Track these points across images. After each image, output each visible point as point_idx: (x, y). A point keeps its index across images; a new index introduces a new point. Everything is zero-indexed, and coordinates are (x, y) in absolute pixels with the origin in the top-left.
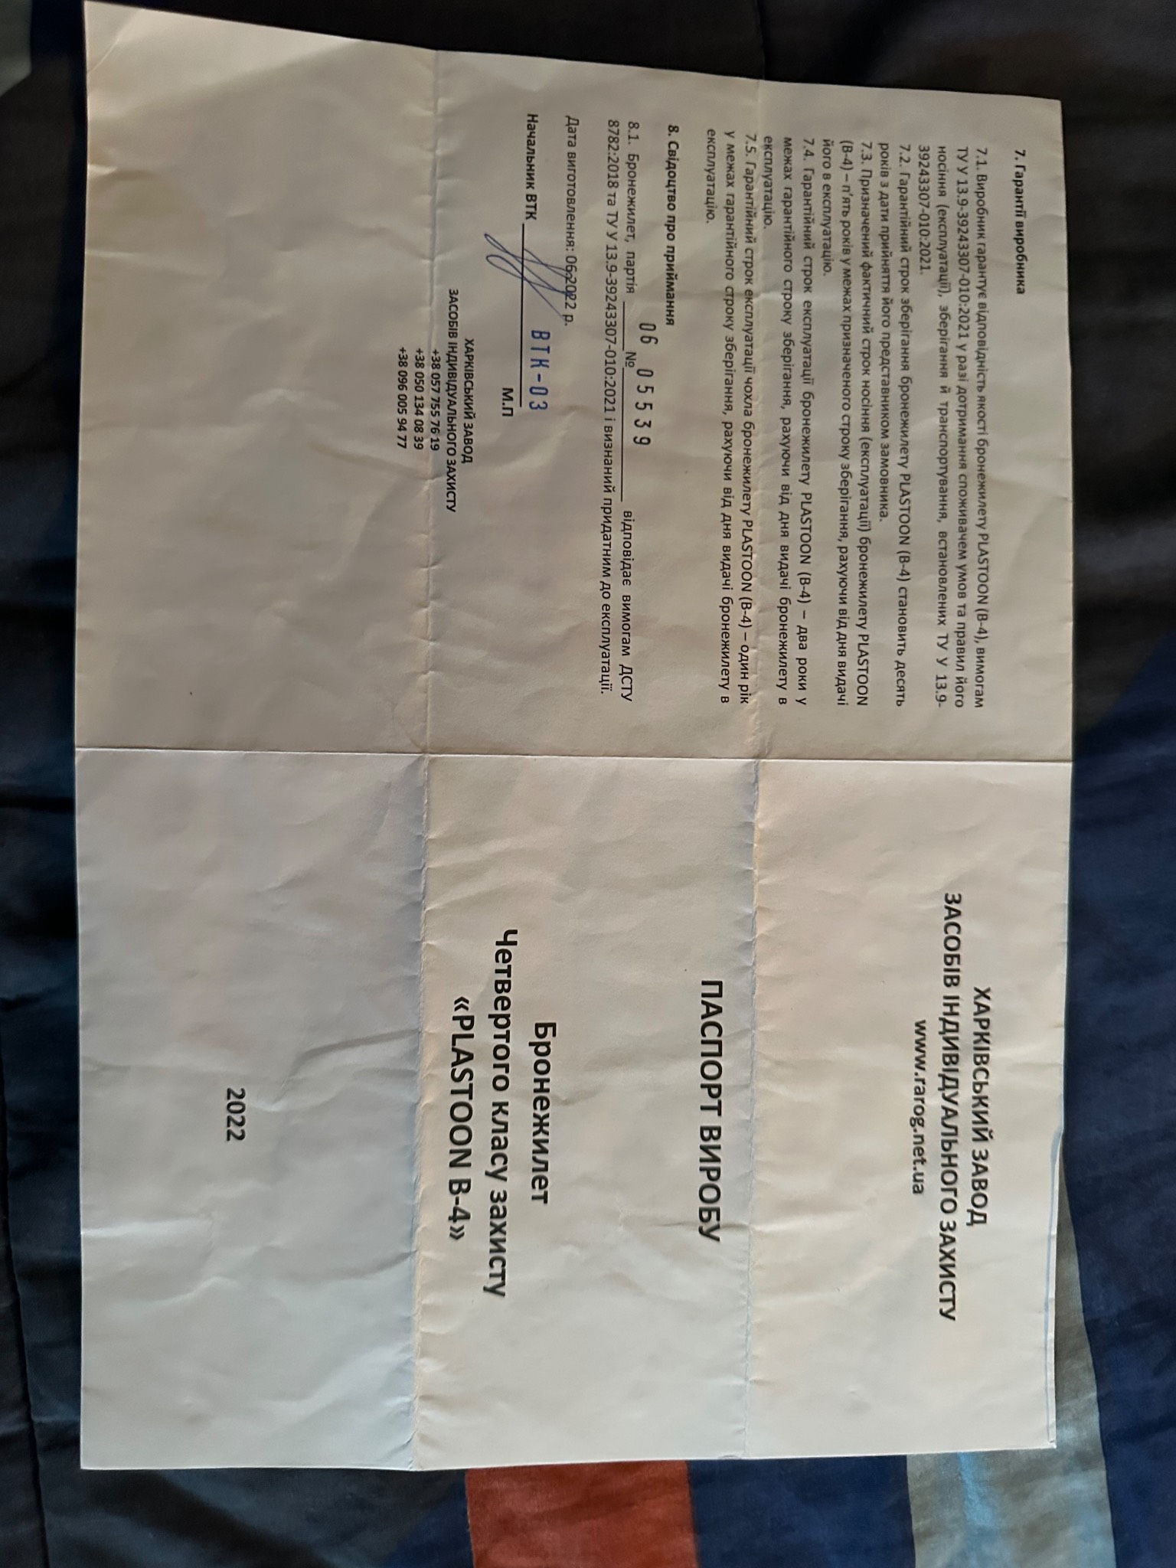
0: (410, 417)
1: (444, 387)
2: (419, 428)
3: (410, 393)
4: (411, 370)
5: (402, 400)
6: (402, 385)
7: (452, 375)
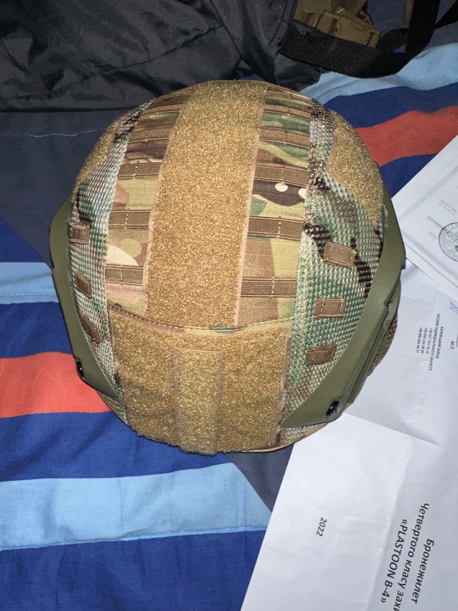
0: (421, 345)
1: (432, 338)
2: (423, 348)
3: (422, 338)
4: (423, 333)
5: (419, 341)
6: (420, 336)
7: (436, 335)
